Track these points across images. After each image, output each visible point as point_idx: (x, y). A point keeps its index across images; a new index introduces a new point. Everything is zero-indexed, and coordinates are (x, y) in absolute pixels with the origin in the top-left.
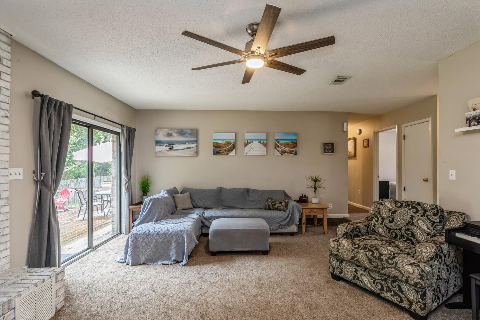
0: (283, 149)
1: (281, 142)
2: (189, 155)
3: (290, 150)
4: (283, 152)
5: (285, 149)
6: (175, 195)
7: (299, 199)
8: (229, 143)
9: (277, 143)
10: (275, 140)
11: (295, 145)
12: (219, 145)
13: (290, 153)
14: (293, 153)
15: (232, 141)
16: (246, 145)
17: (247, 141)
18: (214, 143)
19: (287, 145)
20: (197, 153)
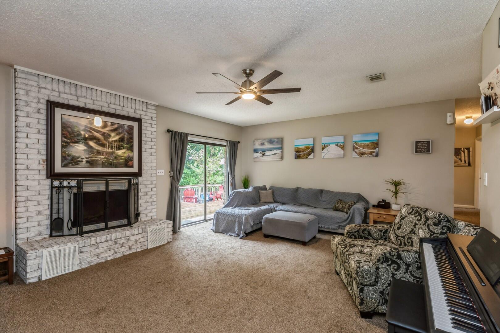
0: (362, 151)
1: (360, 143)
2: (276, 160)
3: (370, 152)
4: (362, 154)
5: (364, 151)
6: (260, 191)
7: (376, 204)
8: (307, 148)
9: (355, 145)
10: (353, 141)
11: (376, 145)
12: (299, 150)
13: (370, 155)
14: (374, 154)
15: (310, 146)
16: (323, 149)
17: (324, 145)
18: (295, 148)
19: (367, 146)
20: (282, 158)
